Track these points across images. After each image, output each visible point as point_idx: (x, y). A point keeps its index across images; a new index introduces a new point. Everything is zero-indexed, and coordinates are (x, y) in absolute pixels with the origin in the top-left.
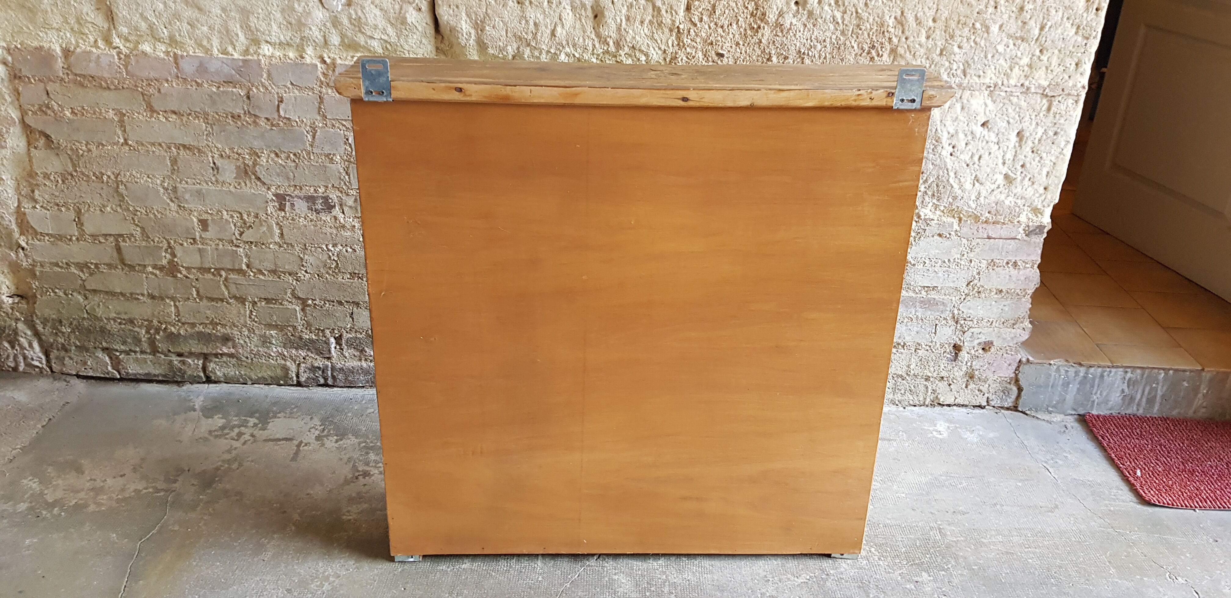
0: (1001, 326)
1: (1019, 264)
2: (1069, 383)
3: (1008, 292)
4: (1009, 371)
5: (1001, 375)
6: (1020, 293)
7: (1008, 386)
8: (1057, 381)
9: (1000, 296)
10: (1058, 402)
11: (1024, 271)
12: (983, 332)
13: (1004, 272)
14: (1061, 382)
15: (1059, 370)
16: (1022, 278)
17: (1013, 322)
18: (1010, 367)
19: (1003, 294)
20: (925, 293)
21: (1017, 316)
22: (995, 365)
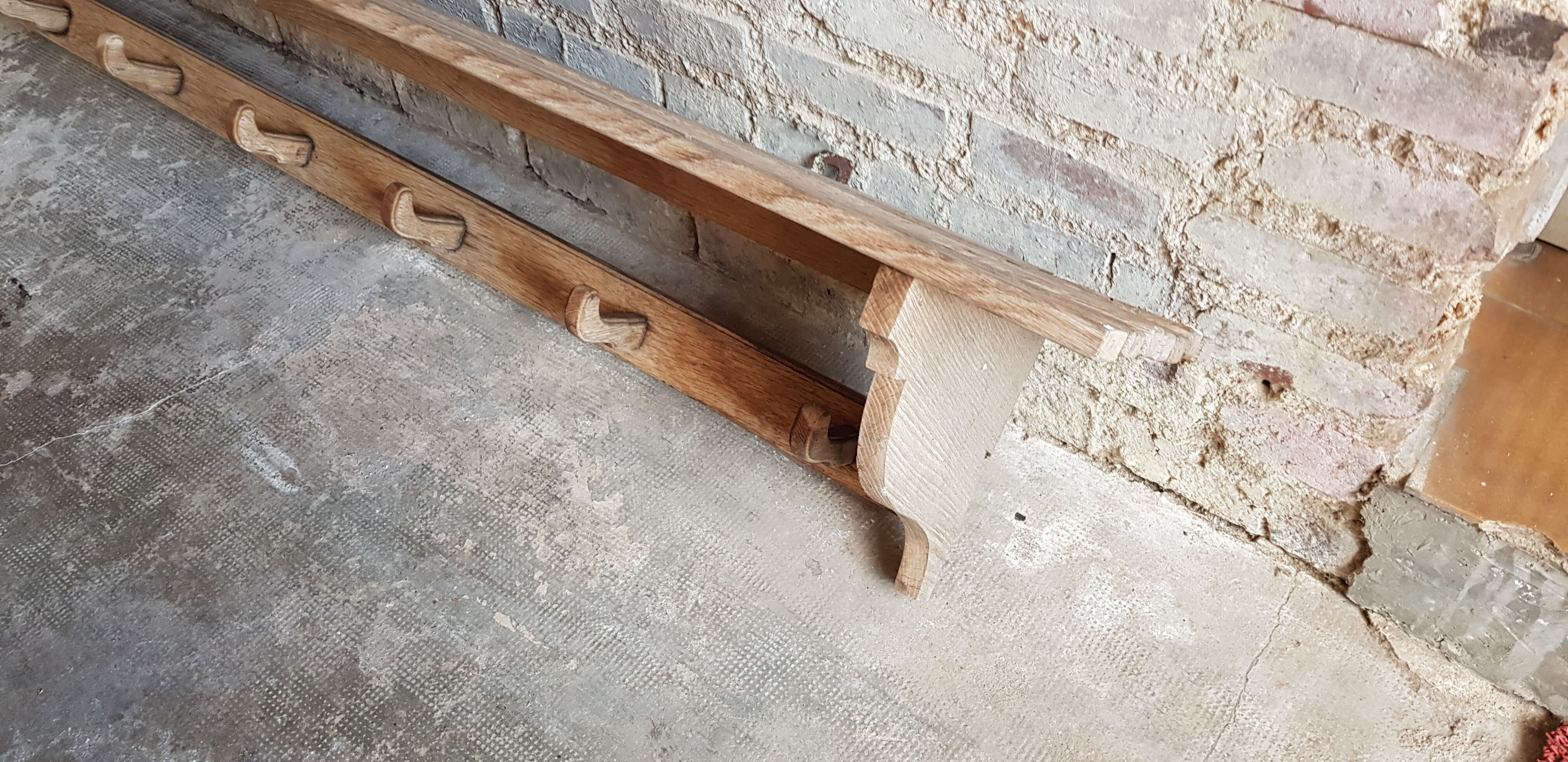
0: (1322, 341)
1: (1418, 151)
2: (1534, 614)
3: (1358, 239)
4: (1337, 483)
5: (1312, 482)
6: (1403, 259)
7: (1330, 522)
8: (1492, 587)
9: (1327, 242)
10: (1484, 644)
11: (1437, 186)
12: (1256, 333)
13: (1354, 162)
14: (1507, 595)
15: (1510, 562)
16: (1426, 210)
17: (1364, 343)
18: (1342, 473)
19: (1341, 242)
20: (1080, 147)
21: (1382, 333)
22: (1292, 444)
